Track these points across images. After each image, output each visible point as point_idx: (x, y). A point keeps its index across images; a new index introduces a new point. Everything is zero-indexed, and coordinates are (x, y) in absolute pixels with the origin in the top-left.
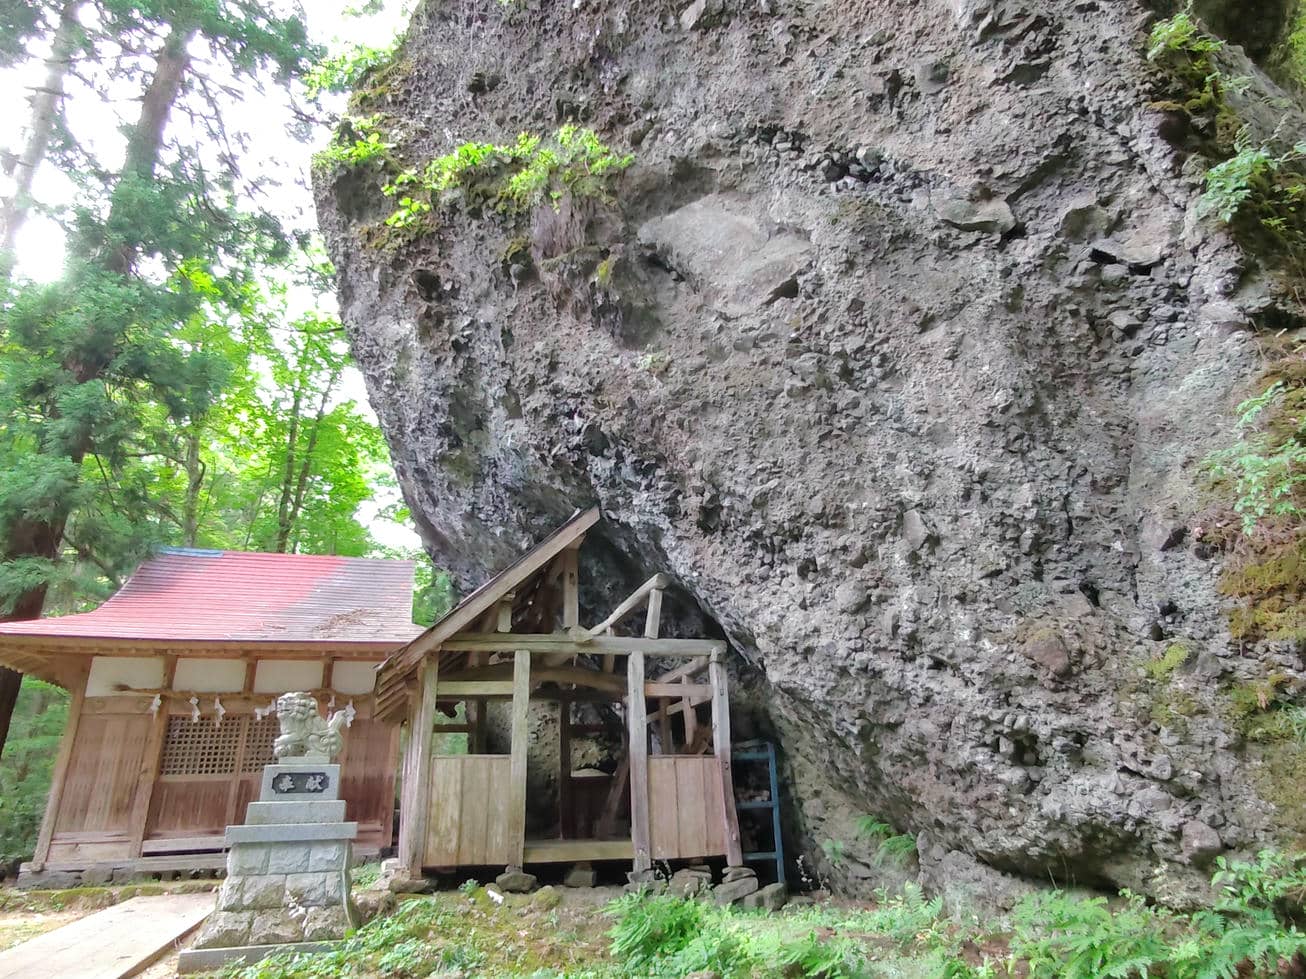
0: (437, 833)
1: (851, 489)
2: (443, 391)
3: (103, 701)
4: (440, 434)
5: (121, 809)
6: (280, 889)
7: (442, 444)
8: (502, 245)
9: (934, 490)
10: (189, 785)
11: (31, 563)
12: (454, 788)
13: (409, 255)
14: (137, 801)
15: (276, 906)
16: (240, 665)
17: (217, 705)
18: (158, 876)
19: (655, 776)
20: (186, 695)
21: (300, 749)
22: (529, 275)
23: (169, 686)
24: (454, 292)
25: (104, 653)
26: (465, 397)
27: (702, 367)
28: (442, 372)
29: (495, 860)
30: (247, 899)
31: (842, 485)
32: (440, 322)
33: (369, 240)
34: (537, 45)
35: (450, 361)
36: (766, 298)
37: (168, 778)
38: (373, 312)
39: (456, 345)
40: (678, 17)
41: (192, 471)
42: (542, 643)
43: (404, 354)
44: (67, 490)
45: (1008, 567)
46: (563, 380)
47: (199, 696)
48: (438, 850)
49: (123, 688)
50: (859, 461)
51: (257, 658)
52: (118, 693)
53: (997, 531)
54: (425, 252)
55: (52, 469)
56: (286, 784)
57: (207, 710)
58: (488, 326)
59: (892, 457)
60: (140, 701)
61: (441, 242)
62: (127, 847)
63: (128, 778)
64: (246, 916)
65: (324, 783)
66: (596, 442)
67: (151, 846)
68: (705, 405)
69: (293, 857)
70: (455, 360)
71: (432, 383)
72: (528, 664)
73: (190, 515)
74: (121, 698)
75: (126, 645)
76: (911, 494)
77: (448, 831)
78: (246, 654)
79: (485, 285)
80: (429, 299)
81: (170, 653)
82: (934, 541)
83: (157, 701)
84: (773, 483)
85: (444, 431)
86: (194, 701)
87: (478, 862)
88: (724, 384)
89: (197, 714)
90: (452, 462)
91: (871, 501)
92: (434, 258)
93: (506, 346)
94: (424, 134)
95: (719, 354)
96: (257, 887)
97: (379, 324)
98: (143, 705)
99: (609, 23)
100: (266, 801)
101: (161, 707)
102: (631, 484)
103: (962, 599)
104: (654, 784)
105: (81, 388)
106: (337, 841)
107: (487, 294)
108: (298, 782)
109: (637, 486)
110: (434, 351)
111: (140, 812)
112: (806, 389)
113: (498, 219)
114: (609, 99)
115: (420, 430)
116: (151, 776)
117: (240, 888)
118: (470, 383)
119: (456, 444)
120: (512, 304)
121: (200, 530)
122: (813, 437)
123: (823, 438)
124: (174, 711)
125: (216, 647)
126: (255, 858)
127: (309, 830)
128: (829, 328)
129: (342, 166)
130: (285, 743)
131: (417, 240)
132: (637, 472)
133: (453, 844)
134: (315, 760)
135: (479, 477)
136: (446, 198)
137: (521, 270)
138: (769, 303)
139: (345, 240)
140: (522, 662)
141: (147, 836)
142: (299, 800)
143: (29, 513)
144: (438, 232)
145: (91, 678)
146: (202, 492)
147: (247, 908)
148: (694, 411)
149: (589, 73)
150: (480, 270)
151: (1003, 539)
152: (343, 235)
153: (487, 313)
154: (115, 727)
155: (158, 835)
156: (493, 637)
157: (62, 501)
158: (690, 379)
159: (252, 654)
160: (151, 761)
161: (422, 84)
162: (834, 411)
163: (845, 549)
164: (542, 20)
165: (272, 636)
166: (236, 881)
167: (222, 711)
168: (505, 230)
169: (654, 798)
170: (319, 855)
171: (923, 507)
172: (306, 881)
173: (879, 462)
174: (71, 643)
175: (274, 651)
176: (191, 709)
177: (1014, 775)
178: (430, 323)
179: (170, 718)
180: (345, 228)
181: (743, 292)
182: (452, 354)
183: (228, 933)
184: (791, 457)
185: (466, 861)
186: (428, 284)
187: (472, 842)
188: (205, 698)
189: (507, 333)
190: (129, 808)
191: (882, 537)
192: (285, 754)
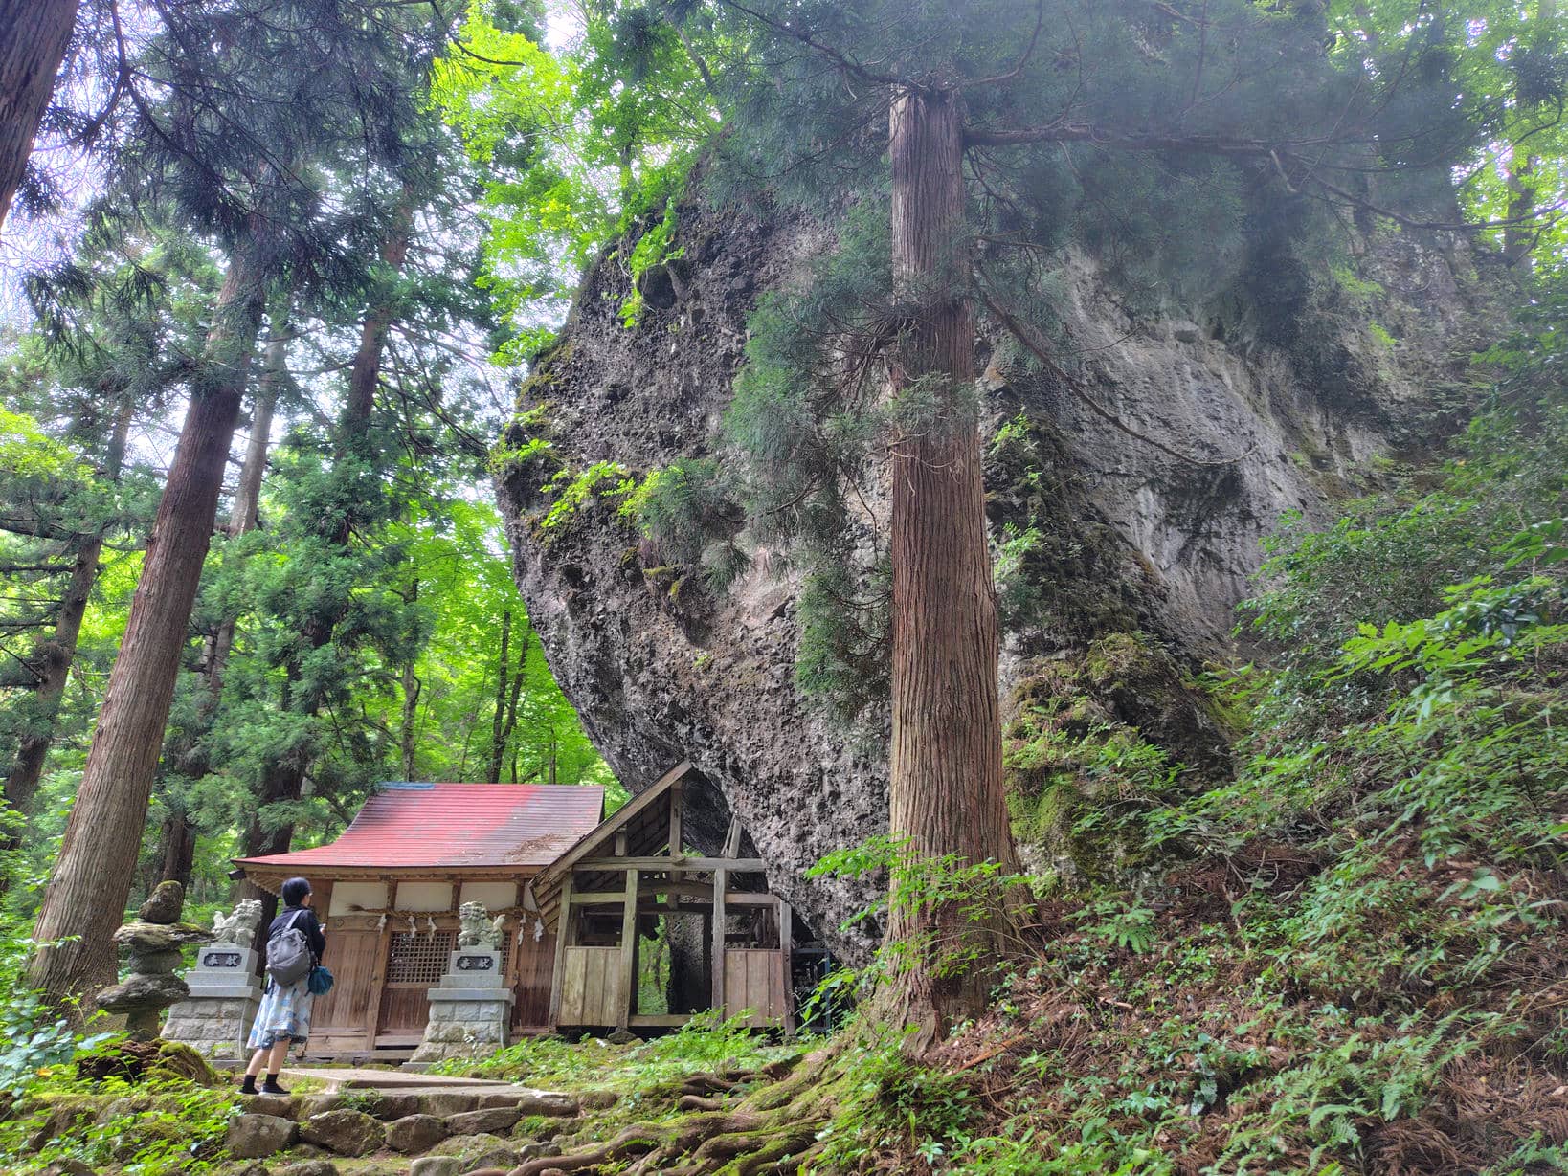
0: (567, 1002)
1: (796, 759)
2: (590, 659)
3: (341, 919)
4: (592, 692)
5: (359, 1009)
6: (461, 1031)
7: (594, 699)
8: (621, 552)
9: (841, 761)
10: (410, 991)
11: (284, 805)
12: (581, 970)
13: (560, 548)
14: (371, 1004)
15: (460, 1041)
16: (448, 887)
17: (430, 923)
18: (387, 1062)
19: (730, 965)
20: (406, 914)
21: (475, 941)
22: (637, 579)
23: (392, 906)
24: (592, 583)
25: (345, 879)
26: (606, 664)
27: (730, 666)
28: (588, 645)
29: (609, 1022)
30: (442, 1036)
31: (791, 757)
32: (583, 606)
33: (533, 529)
34: (651, 372)
35: (592, 637)
36: (771, 616)
37: (393, 985)
38: (540, 587)
39: (594, 625)
40: (730, 383)
41: (408, 688)
42: (649, 863)
43: (562, 626)
44: (308, 741)
45: (872, 812)
46: (658, 665)
47: (415, 914)
48: (568, 1014)
49: (357, 908)
50: (802, 740)
51: (462, 881)
52: (353, 913)
53: (868, 789)
54: (571, 547)
55: (298, 725)
56: (466, 963)
57: (422, 927)
58: (614, 614)
59: (820, 737)
60: (370, 919)
61: (582, 540)
62: (363, 1041)
63: (363, 984)
64: (441, 1045)
65: (490, 963)
66: (678, 714)
67: (382, 1041)
68: (728, 696)
69: (469, 1011)
70: (595, 636)
71: (582, 654)
72: (636, 879)
73: (408, 733)
74: (356, 917)
75: (361, 872)
76: (827, 764)
77: (576, 1002)
78: (451, 877)
79: (611, 581)
80: (575, 586)
81: (392, 878)
82: (835, 795)
83: (383, 920)
84: (758, 754)
85: (594, 689)
86: (412, 919)
87: (596, 1023)
88: (738, 681)
89: (414, 930)
90: (603, 713)
91: (805, 769)
92: (578, 553)
93: (625, 633)
94: (579, 424)
95: (739, 657)
96: (447, 1028)
97: (544, 598)
98: (372, 923)
99: (689, 377)
100: (453, 973)
101: (386, 924)
102: (700, 745)
103: (844, 833)
104: (729, 971)
105: (317, 652)
106: (497, 1001)
107: (613, 589)
108: (474, 963)
109: (703, 746)
110: (581, 628)
111: (373, 1013)
112: (777, 690)
113: (618, 530)
114: (695, 432)
115: (579, 685)
116: (380, 983)
117: (437, 1029)
118: (608, 655)
119: (604, 699)
120: (628, 599)
121: (418, 749)
122: (780, 721)
123: (784, 724)
124: (396, 929)
125: (430, 871)
126: (447, 1009)
127: (479, 992)
128: (795, 645)
129: (512, 467)
130: (465, 937)
131: (565, 537)
132: (703, 736)
133: (579, 1011)
134: (485, 948)
135: (625, 725)
136: (584, 507)
137: (631, 574)
138: (772, 619)
139: (516, 526)
140: (632, 878)
141: (379, 1033)
142: (474, 974)
143: (282, 763)
144: (580, 532)
145: (333, 901)
146: (418, 709)
147: (442, 1041)
148: (721, 700)
149: (681, 409)
150: (607, 568)
151: (872, 794)
152: (516, 522)
153: (613, 604)
154: (352, 941)
155: (387, 1033)
156: (611, 859)
157: (304, 751)
158: (722, 675)
159: (457, 878)
160: (380, 971)
161: (578, 374)
162: (793, 705)
163: (792, 799)
164: (654, 352)
165: (472, 861)
166: (436, 1024)
167: (434, 928)
168: (622, 539)
169: (729, 980)
170: (485, 1009)
171: (833, 772)
172: (478, 1026)
173: (814, 740)
174: (319, 871)
175: (474, 875)
176: (410, 927)
177: (866, 943)
178: (577, 606)
179: (394, 934)
180: (517, 515)
181: (758, 611)
182: (593, 631)
183: (430, 1054)
184: (767, 736)
185: (588, 1022)
186: (573, 575)
187: (591, 1009)
188: (421, 917)
189: (625, 622)
190: (364, 1009)
191: (810, 792)
192: (465, 944)
